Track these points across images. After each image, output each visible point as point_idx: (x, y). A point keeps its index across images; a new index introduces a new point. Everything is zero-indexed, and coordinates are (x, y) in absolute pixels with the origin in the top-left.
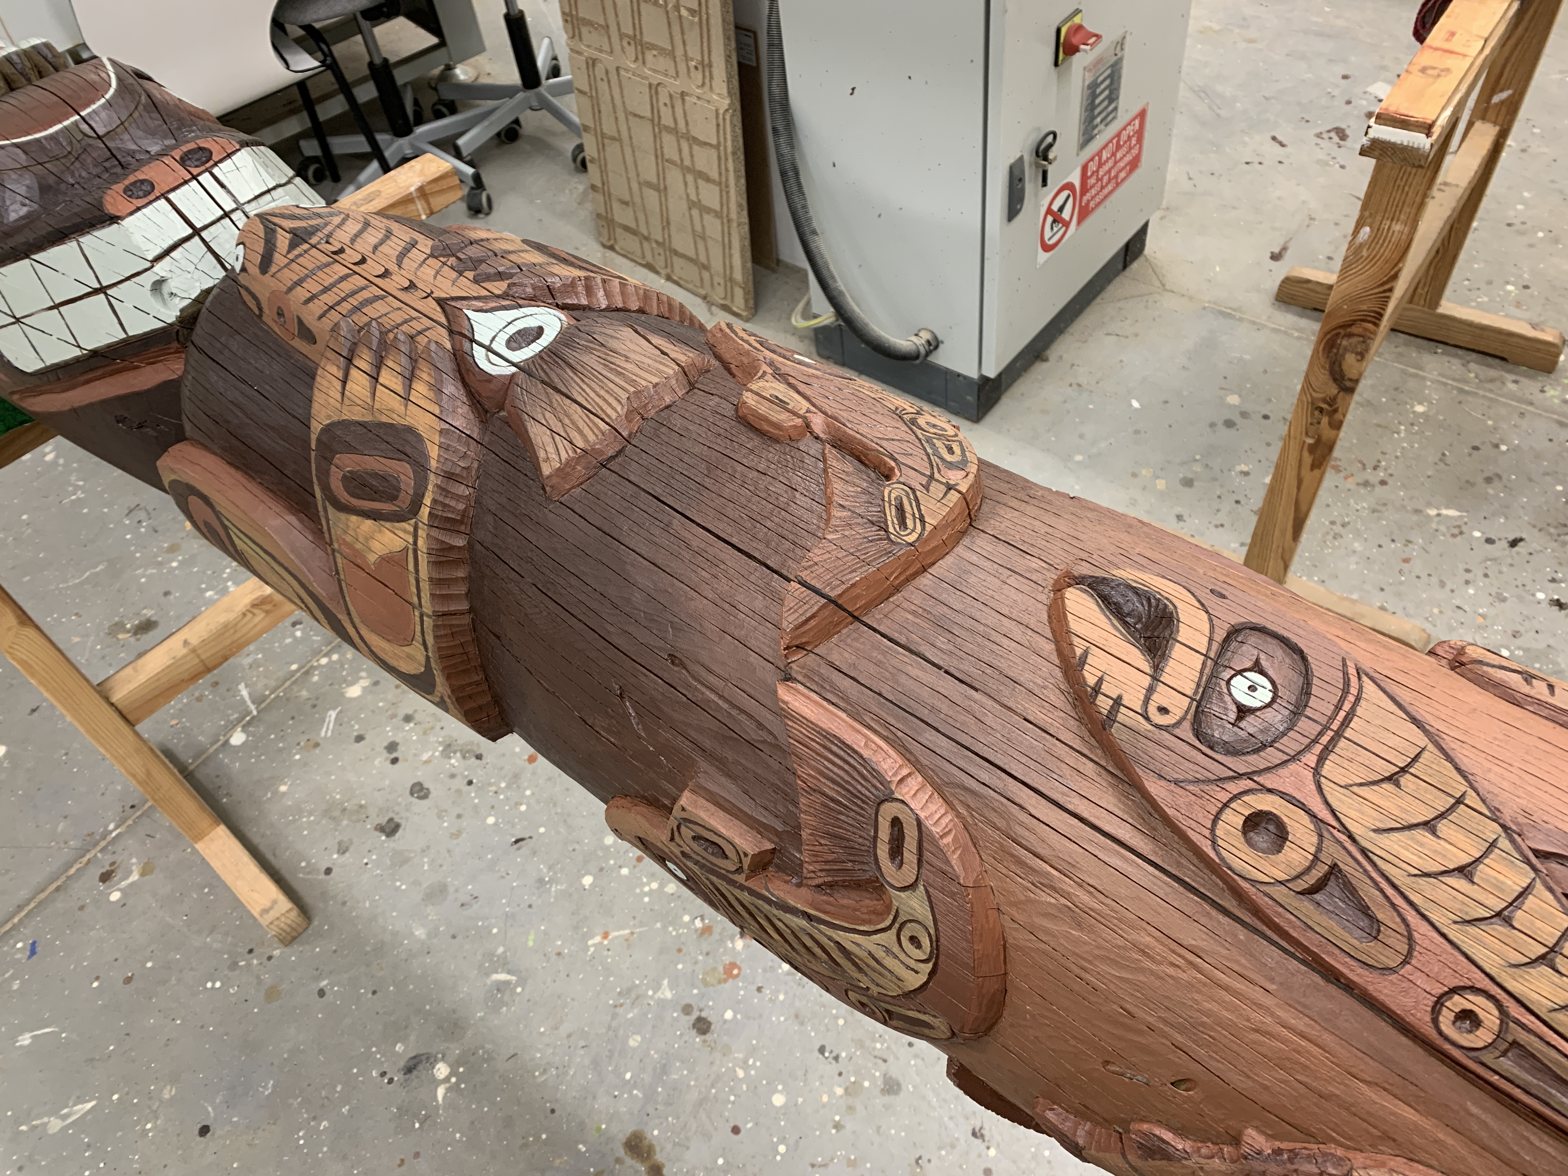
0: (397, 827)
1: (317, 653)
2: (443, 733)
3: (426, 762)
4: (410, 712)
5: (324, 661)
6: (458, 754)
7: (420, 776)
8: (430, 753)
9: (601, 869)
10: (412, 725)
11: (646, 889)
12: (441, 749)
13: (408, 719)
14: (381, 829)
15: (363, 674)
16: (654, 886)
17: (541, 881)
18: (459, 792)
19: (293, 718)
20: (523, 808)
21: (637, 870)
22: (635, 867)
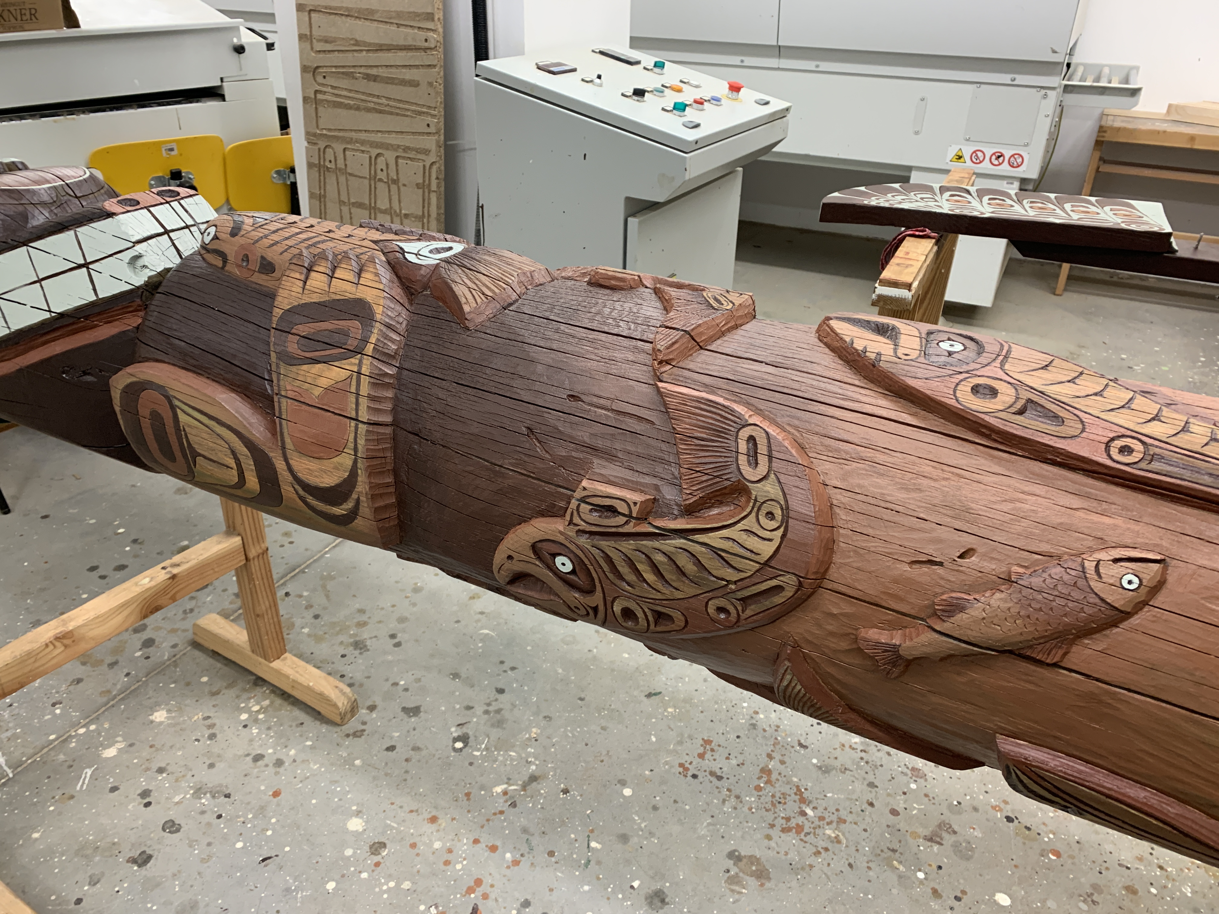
0: (150, 857)
1: (77, 725)
2: (194, 779)
3: (177, 803)
4: (163, 765)
5: (82, 731)
6: (208, 795)
7: (171, 814)
8: (182, 796)
9: (343, 876)
10: (164, 775)
11: (385, 887)
12: (192, 792)
13: (161, 770)
14: (134, 861)
15: (119, 739)
16: (392, 884)
17: (288, 890)
18: (209, 824)
19: (49, 777)
20: (269, 833)
21: (375, 873)
22: (373, 871)
